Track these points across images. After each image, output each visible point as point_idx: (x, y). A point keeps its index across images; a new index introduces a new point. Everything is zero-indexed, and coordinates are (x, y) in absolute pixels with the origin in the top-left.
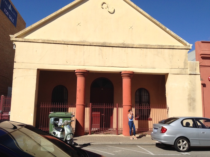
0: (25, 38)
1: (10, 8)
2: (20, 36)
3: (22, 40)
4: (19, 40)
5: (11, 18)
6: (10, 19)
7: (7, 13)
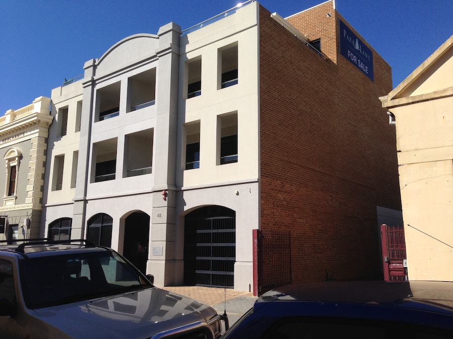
0: (414, 94)
1: (357, 47)
2: (401, 94)
3: (406, 102)
4: (401, 103)
5: (361, 66)
6: (360, 68)
7: (354, 59)
